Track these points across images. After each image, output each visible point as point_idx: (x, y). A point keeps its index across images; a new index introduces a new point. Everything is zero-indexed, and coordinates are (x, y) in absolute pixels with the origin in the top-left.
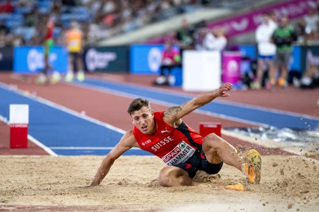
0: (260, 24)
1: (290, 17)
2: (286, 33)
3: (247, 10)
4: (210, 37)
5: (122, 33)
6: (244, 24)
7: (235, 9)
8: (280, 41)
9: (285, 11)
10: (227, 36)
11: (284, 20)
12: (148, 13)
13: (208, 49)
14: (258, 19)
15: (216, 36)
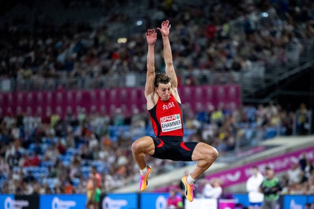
0: (250, 176)
1: (276, 171)
2: (272, 184)
3: (239, 164)
4: (208, 186)
5: (133, 182)
6: (237, 175)
7: (230, 163)
8: (267, 190)
9: (272, 166)
10: (223, 186)
11: (271, 172)
12: (155, 166)
13: (207, 197)
14: (249, 172)
15: (213, 186)
